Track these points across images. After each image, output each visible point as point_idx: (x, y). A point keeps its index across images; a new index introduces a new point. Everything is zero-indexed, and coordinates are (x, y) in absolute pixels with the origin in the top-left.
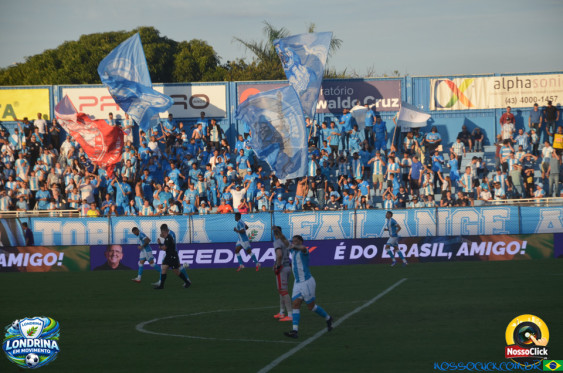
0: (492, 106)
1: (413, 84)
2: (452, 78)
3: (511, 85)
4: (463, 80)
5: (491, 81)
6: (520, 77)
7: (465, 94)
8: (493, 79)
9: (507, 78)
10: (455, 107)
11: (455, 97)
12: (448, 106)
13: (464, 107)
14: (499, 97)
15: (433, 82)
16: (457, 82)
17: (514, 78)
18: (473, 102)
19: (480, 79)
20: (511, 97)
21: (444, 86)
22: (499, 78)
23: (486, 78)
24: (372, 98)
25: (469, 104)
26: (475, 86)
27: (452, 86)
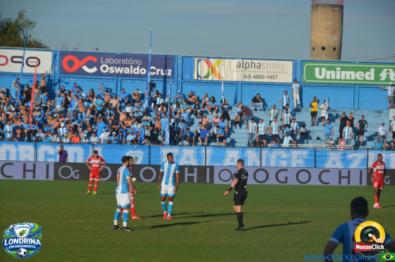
0: (235, 80)
1: (183, 60)
2: (208, 58)
3: (247, 66)
4: (216, 60)
5: (234, 62)
6: (254, 61)
7: (217, 69)
8: (235, 61)
9: (245, 61)
10: (210, 78)
11: (210, 71)
12: (205, 77)
13: (216, 79)
14: (240, 73)
15: (196, 60)
16: (212, 61)
17: (249, 61)
18: (222, 75)
19: (228, 60)
20: (247, 74)
21: (203, 63)
22: (240, 61)
23: (232, 60)
24: (154, 68)
25: (220, 77)
26: (224, 65)
27: (208, 63)
